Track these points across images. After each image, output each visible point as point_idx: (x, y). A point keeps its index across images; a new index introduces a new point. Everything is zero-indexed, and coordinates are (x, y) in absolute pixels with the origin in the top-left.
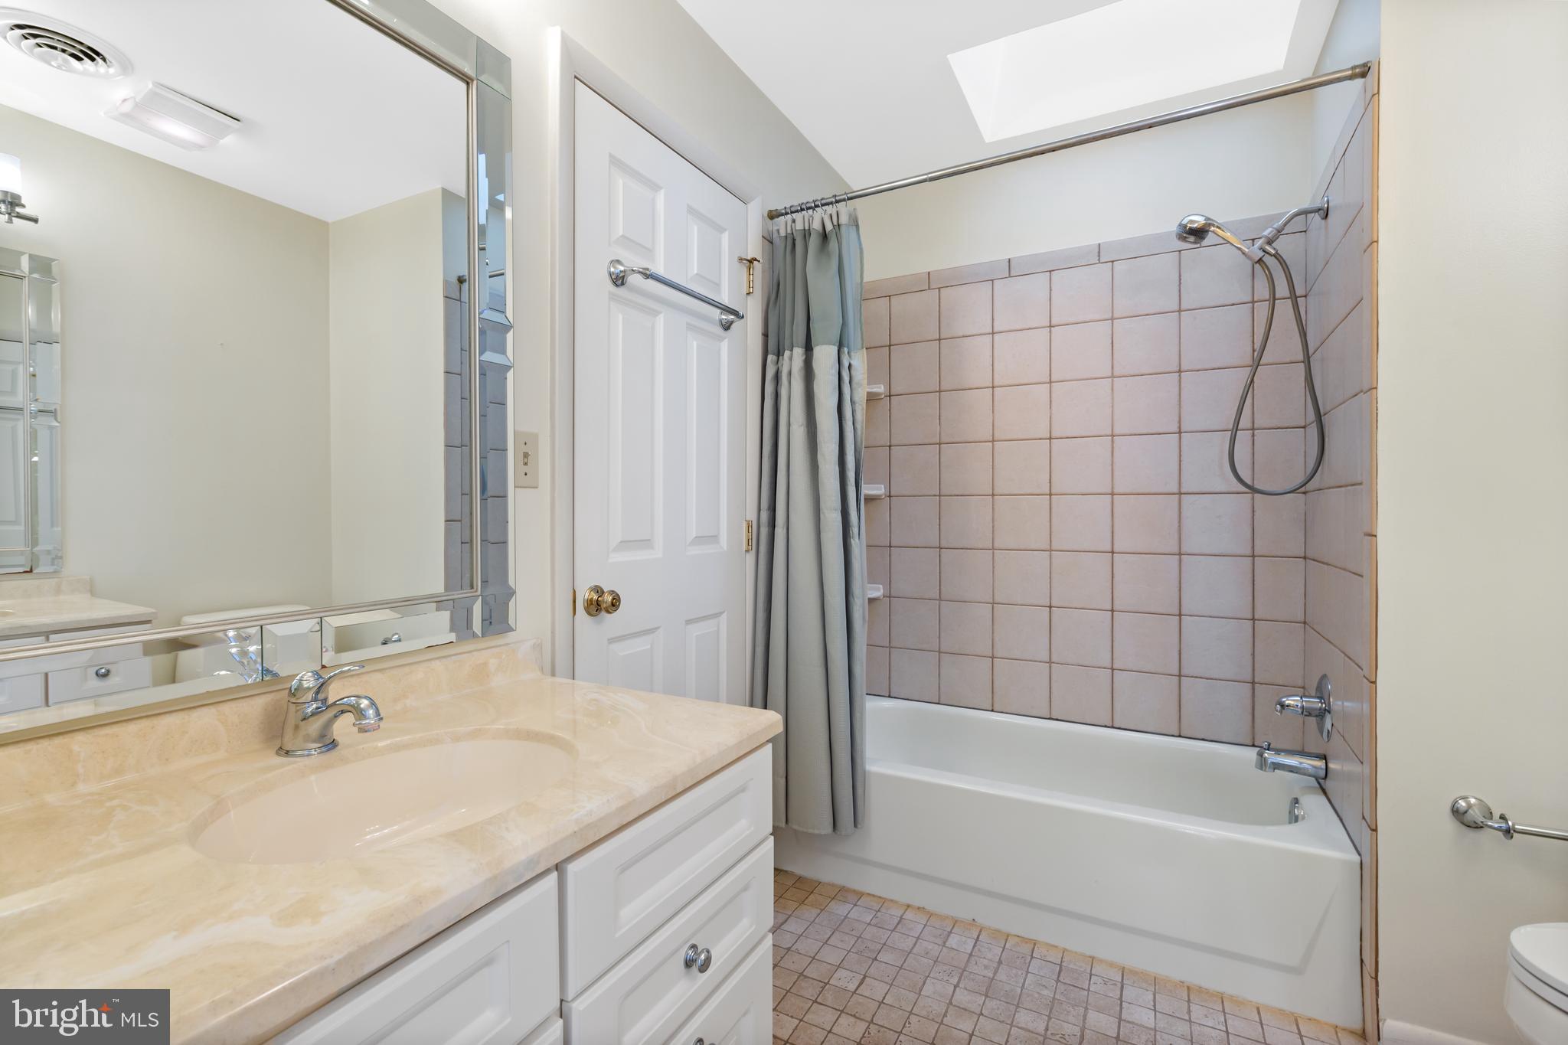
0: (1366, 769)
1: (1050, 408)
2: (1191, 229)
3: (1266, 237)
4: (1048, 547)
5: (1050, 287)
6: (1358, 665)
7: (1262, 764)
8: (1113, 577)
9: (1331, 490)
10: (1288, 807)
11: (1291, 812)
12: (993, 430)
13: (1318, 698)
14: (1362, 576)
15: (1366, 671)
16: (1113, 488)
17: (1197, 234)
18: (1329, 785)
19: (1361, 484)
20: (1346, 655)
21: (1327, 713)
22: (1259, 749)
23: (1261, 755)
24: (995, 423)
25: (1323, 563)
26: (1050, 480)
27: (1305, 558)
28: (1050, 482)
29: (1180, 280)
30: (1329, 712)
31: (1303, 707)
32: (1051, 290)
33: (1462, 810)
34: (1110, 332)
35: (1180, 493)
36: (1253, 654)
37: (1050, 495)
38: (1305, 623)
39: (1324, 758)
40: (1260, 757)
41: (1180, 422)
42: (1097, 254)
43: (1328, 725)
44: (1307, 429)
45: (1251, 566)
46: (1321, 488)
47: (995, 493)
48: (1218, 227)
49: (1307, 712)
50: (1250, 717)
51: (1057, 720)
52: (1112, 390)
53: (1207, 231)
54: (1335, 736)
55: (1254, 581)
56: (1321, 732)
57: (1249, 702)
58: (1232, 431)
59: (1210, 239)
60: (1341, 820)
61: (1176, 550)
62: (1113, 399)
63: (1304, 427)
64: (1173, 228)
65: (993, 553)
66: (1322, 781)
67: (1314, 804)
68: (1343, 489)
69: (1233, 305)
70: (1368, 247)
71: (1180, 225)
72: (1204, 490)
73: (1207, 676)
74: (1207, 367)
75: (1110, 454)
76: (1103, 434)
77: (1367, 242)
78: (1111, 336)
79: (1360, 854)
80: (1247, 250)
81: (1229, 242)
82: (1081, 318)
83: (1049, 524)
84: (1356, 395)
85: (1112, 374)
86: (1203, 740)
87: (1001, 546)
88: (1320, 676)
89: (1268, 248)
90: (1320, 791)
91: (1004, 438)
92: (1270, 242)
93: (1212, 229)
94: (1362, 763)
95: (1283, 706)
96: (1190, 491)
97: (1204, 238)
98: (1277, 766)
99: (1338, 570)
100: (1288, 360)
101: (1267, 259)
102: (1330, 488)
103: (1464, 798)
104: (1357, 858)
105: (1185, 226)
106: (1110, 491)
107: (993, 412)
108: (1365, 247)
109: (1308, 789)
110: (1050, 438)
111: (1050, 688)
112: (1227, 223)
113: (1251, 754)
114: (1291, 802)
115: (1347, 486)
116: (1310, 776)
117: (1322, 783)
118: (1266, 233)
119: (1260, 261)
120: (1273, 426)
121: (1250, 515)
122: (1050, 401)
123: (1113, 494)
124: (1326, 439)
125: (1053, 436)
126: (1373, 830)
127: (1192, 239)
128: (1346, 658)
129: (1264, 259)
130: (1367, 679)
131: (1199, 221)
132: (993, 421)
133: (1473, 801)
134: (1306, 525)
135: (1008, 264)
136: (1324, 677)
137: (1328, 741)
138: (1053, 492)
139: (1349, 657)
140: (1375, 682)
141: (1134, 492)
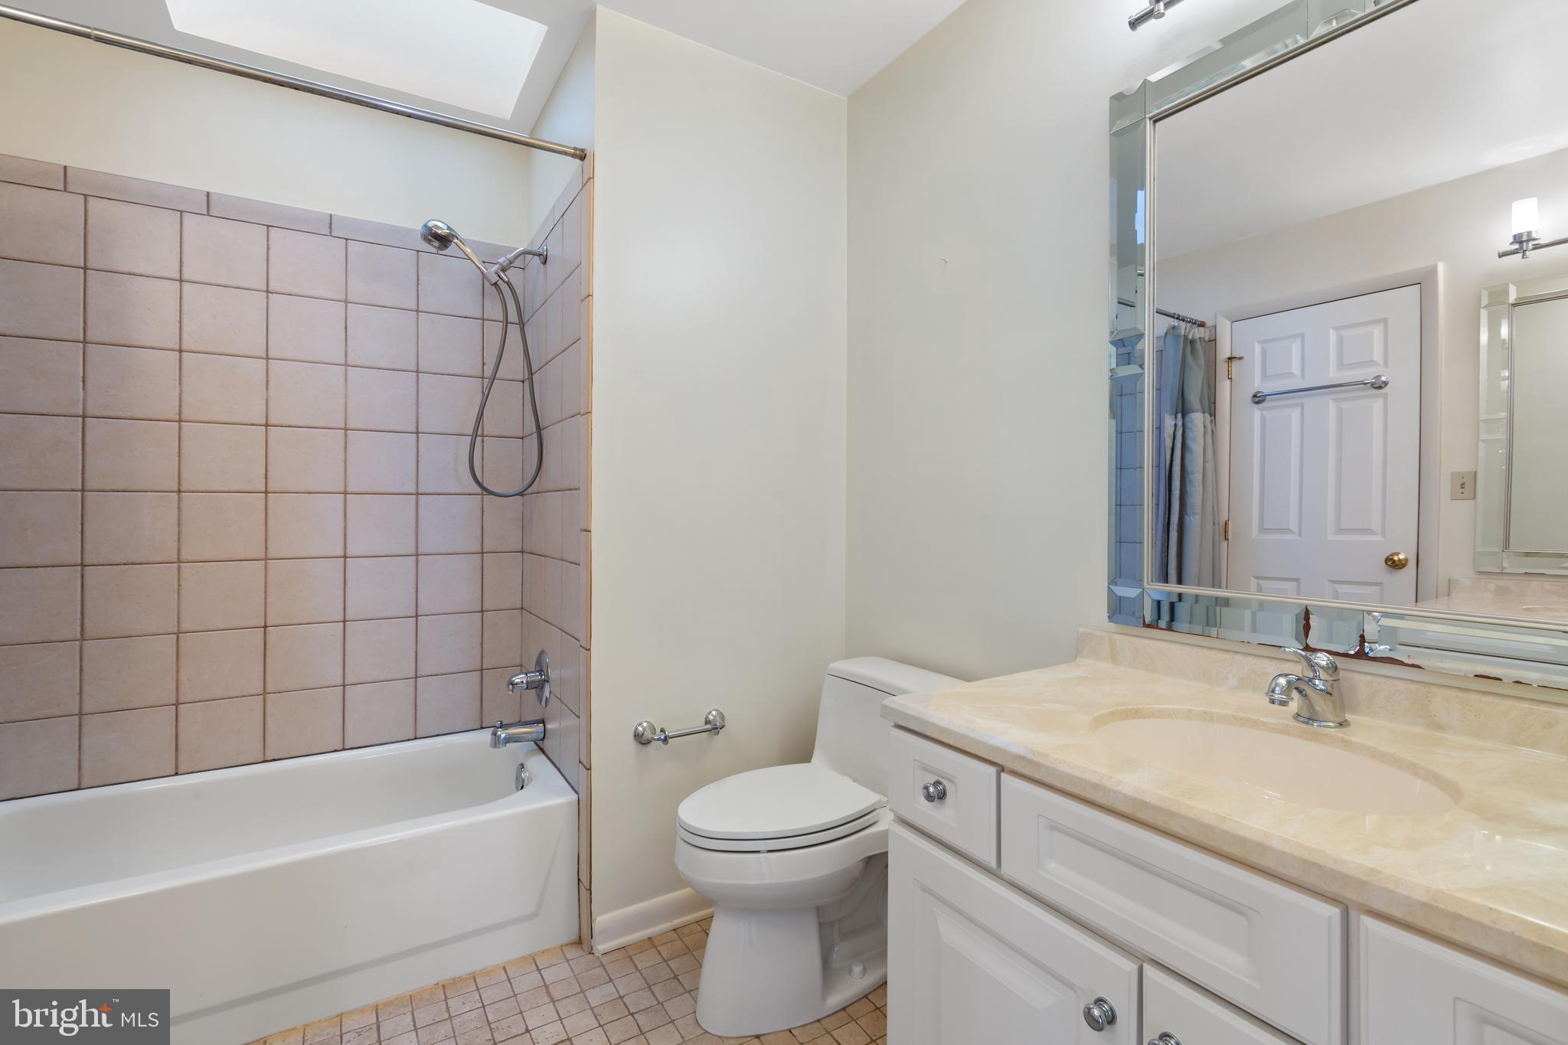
0: (583, 720)
1: (267, 389)
2: (436, 233)
3: (501, 264)
4: (263, 555)
5: (268, 245)
6: (574, 638)
7: (496, 742)
8: (345, 584)
9: (549, 493)
10: (515, 774)
11: (518, 778)
12: (180, 406)
13: (537, 671)
14: (579, 565)
15: (583, 642)
16: (346, 486)
17: (442, 240)
18: (547, 745)
19: (578, 489)
20: (563, 631)
21: (546, 683)
22: (492, 729)
23: (495, 734)
24: (184, 399)
25: (540, 555)
26: (266, 475)
27: (522, 552)
28: (266, 478)
29: (418, 280)
30: (547, 682)
31: (527, 682)
32: (268, 248)
33: (640, 734)
34: (344, 316)
35: (418, 494)
36: (482, 643)
37: (266, 492)
38: (522, 608)
39: (543, 722)
40: (494, 737)
41: (417, 422)
42: (328, 225)
43: (547, 693)
44: (525, 439)
45: (480, 562)
46: (540, 490)
47: (182, 488)
48: (461, 241)
49: (530, 685)
50: (479, 703)
51: (274, 760)
52: (346, 379)
53: (451, 241)
54: (554, 702)
55: (483, 575)
56: (540, 701)
57: (477, 690)
58: (472, 436)
59: (452, 249)
60: (559, 770)
61: (412, 551)
62: (346, 388)
63: (522, 438)
64: (418, 227)
65: (179, 567)
66: (540, 743)
67: (537, 764)
68: (560, 493)
69: (466, 317)
70: (585, 298)
71: (425, 226)
72: (440, 492)
73: (442, 672)
74: (442, 371)
75: (343, 450)
76: (334, 426)
77: (584, 295)
78: (344, 321)
79: (577, 793)
80: (486, 271)
81: (470, 259)
82: (309, 292)
83: (264, 528)
84: (573, 416)
85: (346, 362)
86: (438, 735)
87: (190, 558)
88: (538, 653)
89: (502, 274)
90: (539, 751)
91: (196, 418)
92: (504, 270)
93: (456, 240)
94: (579, 718)
95: (513, 684)
96: (428, 491)
97: (447, 247)
98: (509, 740)
99: (555, 560)
100: (510, 378)
101: (500, 283)
102: (548, 492)
103: (640, 724)
104: (575, 797)
105: (430, 229)
106: (342, 489)
107: (180, 383)
108: (583, 298)
109: (531, 753)
110: (267, 425)
111: (264, 724)
112: (467, 239)
113: (486, 736)
114: (518, 768)
115: (564, 490)
116: (529, 741)
117: (540, 745)
118: (501, 260)
119: (495, 284)
120: (497, 434)
121: (480, 514)
122: (267, 381)
123: (345, 493)
124: (544, 450)
125: (271, 422)
126: (588, 769)
127: (437, 244)
128: (563, 634)
129: (498, 283)
130: (583, 648)
131: (443, 230)
132: (180, 394)
133: (645, 724)
134: (524, 523)
135: (206, 198)
136: (542, 652)
137: (546, 706)
138: (270, 489)
139: (566, 633)
140: (589, 650)
141: (370, 491)
